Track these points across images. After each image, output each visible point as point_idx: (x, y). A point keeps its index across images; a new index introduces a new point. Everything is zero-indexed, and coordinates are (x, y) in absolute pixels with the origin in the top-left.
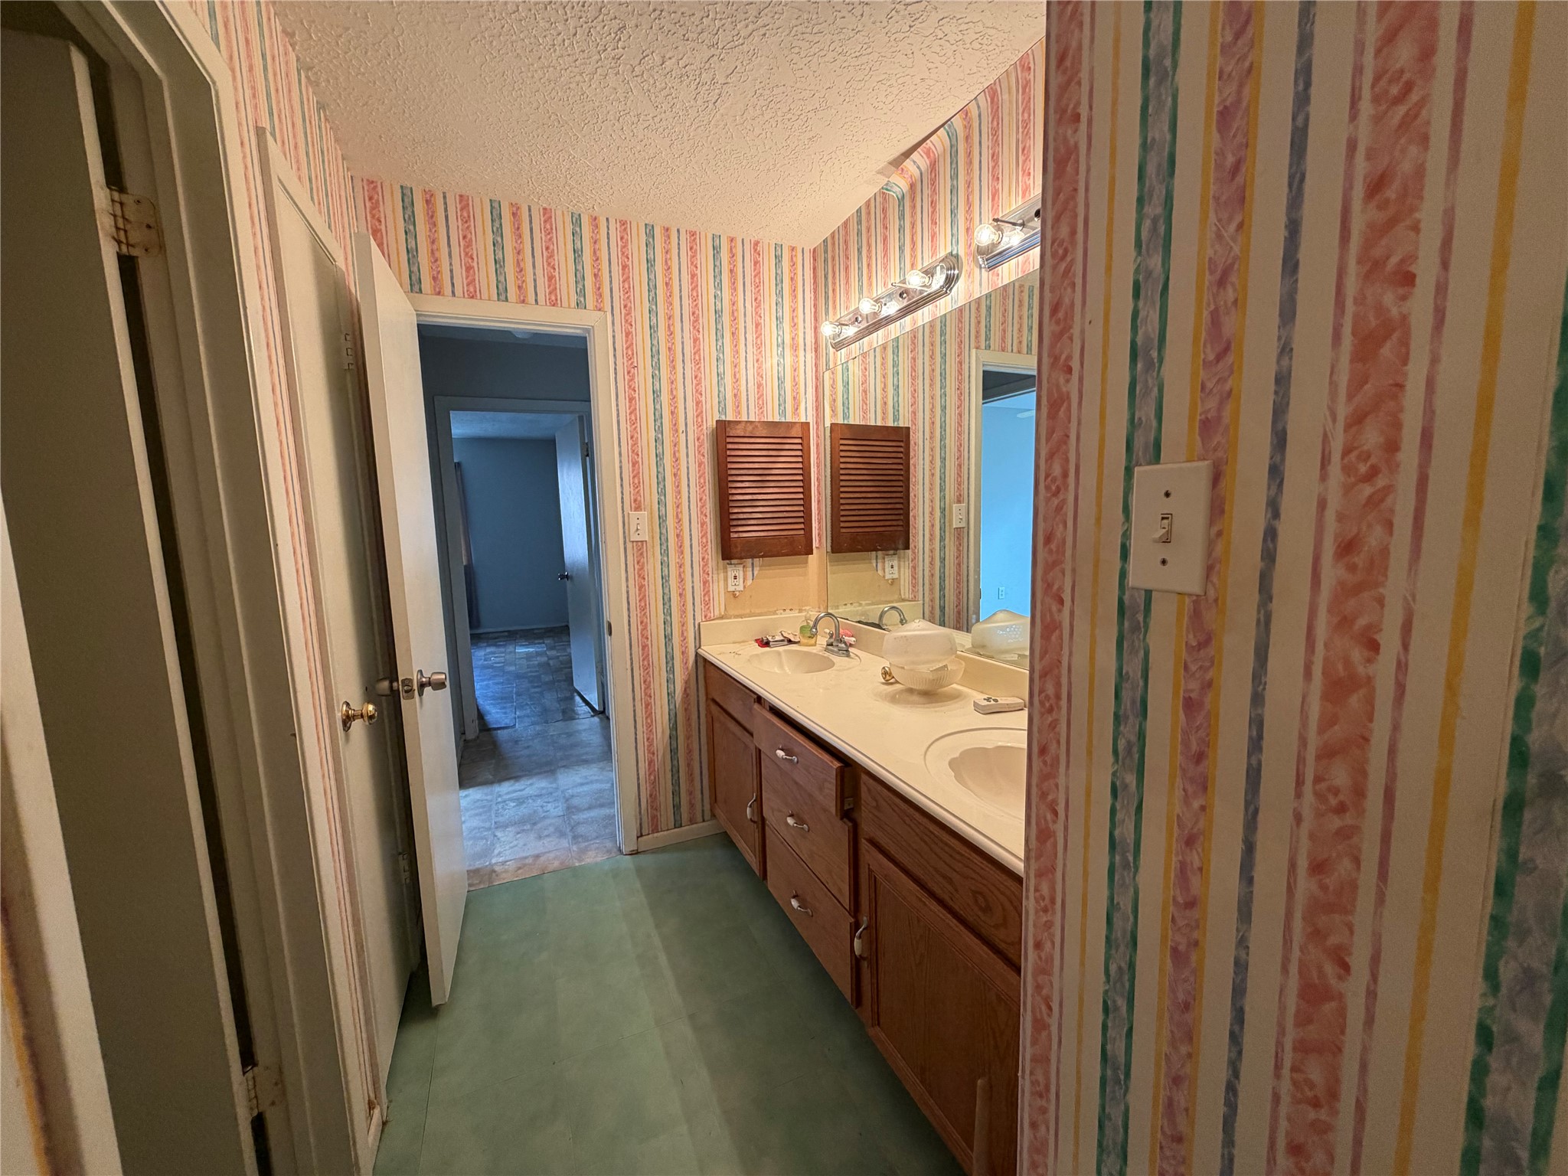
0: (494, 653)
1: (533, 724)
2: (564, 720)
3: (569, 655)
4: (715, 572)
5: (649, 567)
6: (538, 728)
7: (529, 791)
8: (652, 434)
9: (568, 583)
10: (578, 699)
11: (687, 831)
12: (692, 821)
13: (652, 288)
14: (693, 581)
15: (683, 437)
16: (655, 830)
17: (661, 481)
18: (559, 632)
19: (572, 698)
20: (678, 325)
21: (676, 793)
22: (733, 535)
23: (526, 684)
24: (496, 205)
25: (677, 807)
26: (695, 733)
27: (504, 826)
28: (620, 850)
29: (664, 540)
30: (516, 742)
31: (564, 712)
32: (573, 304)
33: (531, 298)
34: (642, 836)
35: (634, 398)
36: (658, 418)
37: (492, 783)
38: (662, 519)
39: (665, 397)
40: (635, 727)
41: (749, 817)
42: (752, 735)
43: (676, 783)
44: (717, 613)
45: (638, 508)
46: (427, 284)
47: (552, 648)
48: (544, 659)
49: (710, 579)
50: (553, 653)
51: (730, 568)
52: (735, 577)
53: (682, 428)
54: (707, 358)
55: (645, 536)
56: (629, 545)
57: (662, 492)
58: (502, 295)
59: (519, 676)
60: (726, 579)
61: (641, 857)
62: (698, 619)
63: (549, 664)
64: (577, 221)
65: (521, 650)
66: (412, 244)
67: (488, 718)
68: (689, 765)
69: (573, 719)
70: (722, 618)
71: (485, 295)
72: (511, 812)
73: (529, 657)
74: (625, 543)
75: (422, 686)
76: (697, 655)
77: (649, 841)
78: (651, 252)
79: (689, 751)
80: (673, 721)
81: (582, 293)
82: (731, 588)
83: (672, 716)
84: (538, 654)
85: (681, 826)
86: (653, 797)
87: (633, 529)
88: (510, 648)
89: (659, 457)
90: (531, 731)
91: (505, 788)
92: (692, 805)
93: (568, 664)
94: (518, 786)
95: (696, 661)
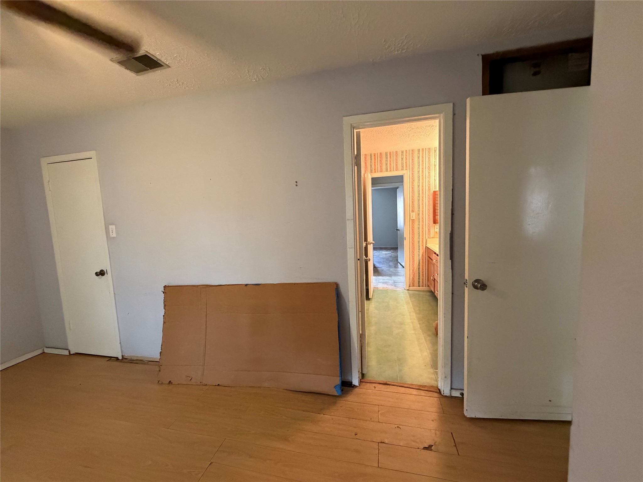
0: (376, 252)
1: (387, 268)
2: (395, 268)
3: (398, 255)
4: (432, 227)
5: (415, 225)
6: (388, 269)
7: (385, 278)
8: (417, 195)
9: (398, 231)
10: (399, 264)
11: (421, 288)
12: (423, 286)
13: (419, 163)
14: (426, 229)
15: (424, 195)
16: (413, 286)
17: (419, 206)
18: (395, 249)
19: (397, 264)
20: (425, 170)
21: (419, 279)
22: (436, 218)
23: (385, 260)
24: (387, 153)
25: (419, 282)
26: (424, 265)
27: (380, 283)
28: (405, 289)
29: (419, 219)
30: (383, 270)
31: (395, 266)
32: (401, 169)
33: (392, 170)
34: (410, 287)
35: (413, 188)
36: (419, 191)
37: (377, 276)
38: (419, 214)
39: (421, 187)
40: (410, 262)
41: (432, 279)
42: (432, 260)
43: (419, 276)
44: (432, 237)
45: (413, 212)
46: (373, 171)
47: (393, 253)
48: (390, 255)
49: (430, 228)
50: (393, 254)
51: (436, 226)
52: (437, 228)
53: (424, 193)
54: (432, 176)
55: (414, 218)
56: (410, 220)
57: (419, 208)
58: (387, 170)
59: (383, 258)
60: (434, 229)
61: (410, 291)
62: (427, 238)
63: (392, 256)
64: (402, 152)
65: (383, 252)
66: (371, 164)
67: (375, 265)
68: (422, 272)
69: (398, 268)
70: (433, 238)
71: (383, 171)
72: (381, 281)
73: (386, 254)
74: (409, 220)
75: (371, 243)
76: (426, 246)
77: (411, 288)
78: (419, 155)
79: (423, 269)
80: (419, 261)
81: (403, 167)
82: (436, 231)
83: (419, 260)
84: (389, 254)
85: (420, 287)
86: (413, 278)
87: (411, 217)
88: (381, 252)
89: (419, 200)
90: (386, 269)
91: (380, 277)
92: (423, 282)
93: (397, 257)
94: (383, 277)
95: (426, 248)
